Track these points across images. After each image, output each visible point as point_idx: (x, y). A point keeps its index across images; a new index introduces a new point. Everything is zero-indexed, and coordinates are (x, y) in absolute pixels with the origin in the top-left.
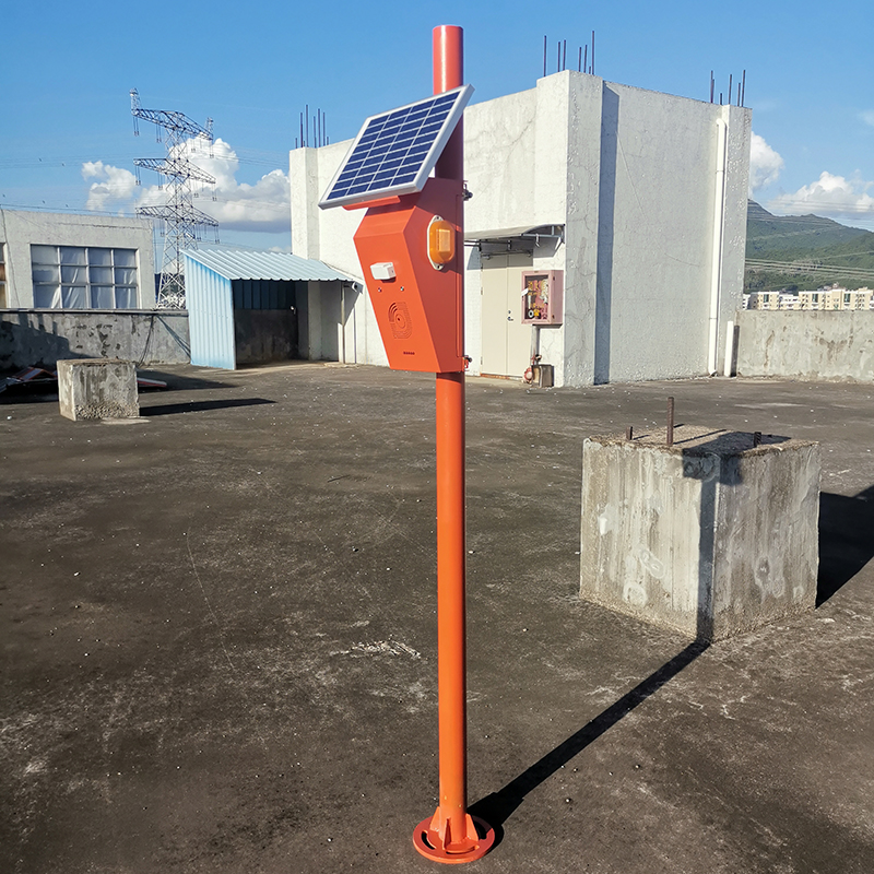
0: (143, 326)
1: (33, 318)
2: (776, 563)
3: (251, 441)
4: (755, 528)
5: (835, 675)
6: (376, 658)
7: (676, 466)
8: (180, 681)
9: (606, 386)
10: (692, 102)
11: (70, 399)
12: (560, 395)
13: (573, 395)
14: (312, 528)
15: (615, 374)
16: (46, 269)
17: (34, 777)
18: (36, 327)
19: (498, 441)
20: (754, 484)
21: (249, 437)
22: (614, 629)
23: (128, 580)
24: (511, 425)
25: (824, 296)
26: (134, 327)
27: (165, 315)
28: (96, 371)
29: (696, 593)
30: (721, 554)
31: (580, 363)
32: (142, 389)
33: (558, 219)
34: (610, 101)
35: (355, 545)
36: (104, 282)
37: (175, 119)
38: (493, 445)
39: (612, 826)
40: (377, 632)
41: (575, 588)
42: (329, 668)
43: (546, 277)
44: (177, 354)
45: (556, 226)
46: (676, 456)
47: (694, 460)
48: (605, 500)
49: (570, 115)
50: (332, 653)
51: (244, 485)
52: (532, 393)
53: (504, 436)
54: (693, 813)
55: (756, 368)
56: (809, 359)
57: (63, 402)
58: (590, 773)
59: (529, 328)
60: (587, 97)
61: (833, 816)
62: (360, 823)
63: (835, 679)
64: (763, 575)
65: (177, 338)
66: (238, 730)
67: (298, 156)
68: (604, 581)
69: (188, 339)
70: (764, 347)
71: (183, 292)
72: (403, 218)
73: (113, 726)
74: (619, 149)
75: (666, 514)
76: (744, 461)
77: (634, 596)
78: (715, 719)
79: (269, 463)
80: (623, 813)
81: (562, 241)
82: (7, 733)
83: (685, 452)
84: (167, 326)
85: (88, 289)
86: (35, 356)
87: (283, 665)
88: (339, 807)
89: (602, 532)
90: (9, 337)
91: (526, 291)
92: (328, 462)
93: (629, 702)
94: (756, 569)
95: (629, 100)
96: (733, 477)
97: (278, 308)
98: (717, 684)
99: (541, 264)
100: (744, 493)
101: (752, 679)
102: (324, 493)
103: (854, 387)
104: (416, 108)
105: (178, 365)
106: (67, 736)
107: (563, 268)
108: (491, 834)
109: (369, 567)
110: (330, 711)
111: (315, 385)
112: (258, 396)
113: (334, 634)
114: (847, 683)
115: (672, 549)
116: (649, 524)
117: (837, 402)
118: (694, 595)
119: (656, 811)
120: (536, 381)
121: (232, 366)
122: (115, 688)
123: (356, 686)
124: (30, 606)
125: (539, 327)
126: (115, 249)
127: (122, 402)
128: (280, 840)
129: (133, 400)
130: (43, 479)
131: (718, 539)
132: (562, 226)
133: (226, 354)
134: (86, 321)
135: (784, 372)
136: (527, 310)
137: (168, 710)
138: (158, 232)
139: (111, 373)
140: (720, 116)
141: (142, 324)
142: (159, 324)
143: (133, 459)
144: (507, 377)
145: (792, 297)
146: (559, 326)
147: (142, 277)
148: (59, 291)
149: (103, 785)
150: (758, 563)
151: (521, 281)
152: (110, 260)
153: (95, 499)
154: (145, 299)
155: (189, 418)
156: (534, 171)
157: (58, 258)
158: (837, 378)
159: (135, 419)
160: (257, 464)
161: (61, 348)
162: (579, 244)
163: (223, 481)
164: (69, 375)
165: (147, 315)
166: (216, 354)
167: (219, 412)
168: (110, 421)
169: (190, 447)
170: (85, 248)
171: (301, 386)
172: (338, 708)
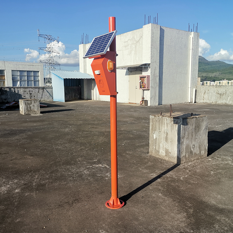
0: (41, 91)
1: (12, 89)
2: (197, 145)
3: (69, 119)
4: (191, 136)
5: (210, 171)
6: (99, 168)
7: (172, 121)
8: (52, 173)
9: (161, 106)
10: (184, 31)
11: (22, 109)
12: (149, 108)
13: (152, 108)
14: (84, 139)
15: (164, 102)
16: (16, 77)
17: (18, 193)
18: (13, 91)
19: (132, 119)
20: (191, 125)
21: (68, 118)
22: (157, 161)
23: (38, 151)
24: (135, 115)
25: (222, 82)
26: (38, 91)
27: (47, 88)
28: (29, 102)
29: (177, 152)
30: (183, 142)
31: (155, 99)
32: (41, 107)
33: (149, 62)
34: (162, 31)
35: (95, 143)
36: (31, 80)
37: (49, 37)
38: (131, 120)
39: (152, 202)
40: (99, 162)
41: (148, 152)
42: (87, 170)
43: (146, 77)
44: (50, 98)
45: (148, 64)
46: (172, 119)
47: (176, 120)
48: (155, 130)
49: (151, 35)
50: (88, 167)
51: (67, 130)
52: (142, 107)
53: (134, 118)
54: (171, 199)
55: (201, 101)
56: (215, 98)
57: (21, 110)
58: (148, 191)
59: (141, 90)
60: (156, 30)
61: (204, 200)
62: (93, 201)
63: (209, 172)
64: (193, 148)
65: (50, 94)
66: (65, 183)
67: (81, 46)
68: (155, 150)
69: (53, 94)
70: (203, 95)
71: (51, 83)
72: (101, 60)
73: (35, 182)
74: (164, 44)
75: (169, 133)
76: (188, 120)
77: (162, 153)
78: (179, 180)
79: (73, 124)
80: (155, 199)
81: (150, 68)
82: (11, 184)
83: (174, 118)
84: (47, 91)
85: (26, 82)
86: (13, 99)
87: (76, 169)
88: (89, 198)
89: (155, 138)
90: (6, 94)
91: (140, 81)
92: (88, 124)
93: (159, 177)
94: (191, 146)
95: (167, 31)
96: (185, 124)
97: (76, 86)
98: (181, 173)
99: (144, 74)
100: (188, 128)
101: (189, 172)
102: (87, 131)
103: (227, 105)
104: (105, 35)
105: (50, 101)
106: (25, 184)
107: (150, 75)
108: (123, 203)
109: (98, 148)
110: (87, 179)
111: (85, 106)
112: (71, 109)
113: (89, 163)
114: (212, 173)
115: (171, 142)
116: (165, 136)
117: (221, 109)
118: (176, 152)
119: (163, 199)
120: (143, 104)
121: (64, 101)
122: (36, 174)
123: (94, 174)
124: (15, 157)
125: (144, 90)
126: (33, 71)
127: (36, 110)
128: (75, 205)
129: (39, 109)
130: (16, 129)
131: (182, 139)
132: (150, 64)
133: (62, 98)
134: (26, 90)
135: (208, 102)
136: (141, 86)
137: (48, 179)
138: (45, 67)
139: (33, 103)
140: (191, 35)
141: (40, 90)
142: (45, 90)
143: (39, 124)
144: (136, 104)
145: (213, 83)
146: (149, 90)
147: (40, 79)
148: (19, 82)
149: (34, 194)
150: (192, 145)
151: (139, 78)
152: (32, 74)
153: (29, 133)
154: (41, 84)
155: (53, 114)
156: (142, 50)
157: (19, 73)
158: (222, 103)
159: (39, 114)
160: (70, 125)
161: (20, 97)
162: (154, 68)
163: (62, 129)
164: (22, 103)
165: (42, 88)
166: (60, 98)
167: (61, 112)
168: (32, 115)
169: (53, 121)
170: (25, 71)
171: (82, 106)
172: (89, 178)
